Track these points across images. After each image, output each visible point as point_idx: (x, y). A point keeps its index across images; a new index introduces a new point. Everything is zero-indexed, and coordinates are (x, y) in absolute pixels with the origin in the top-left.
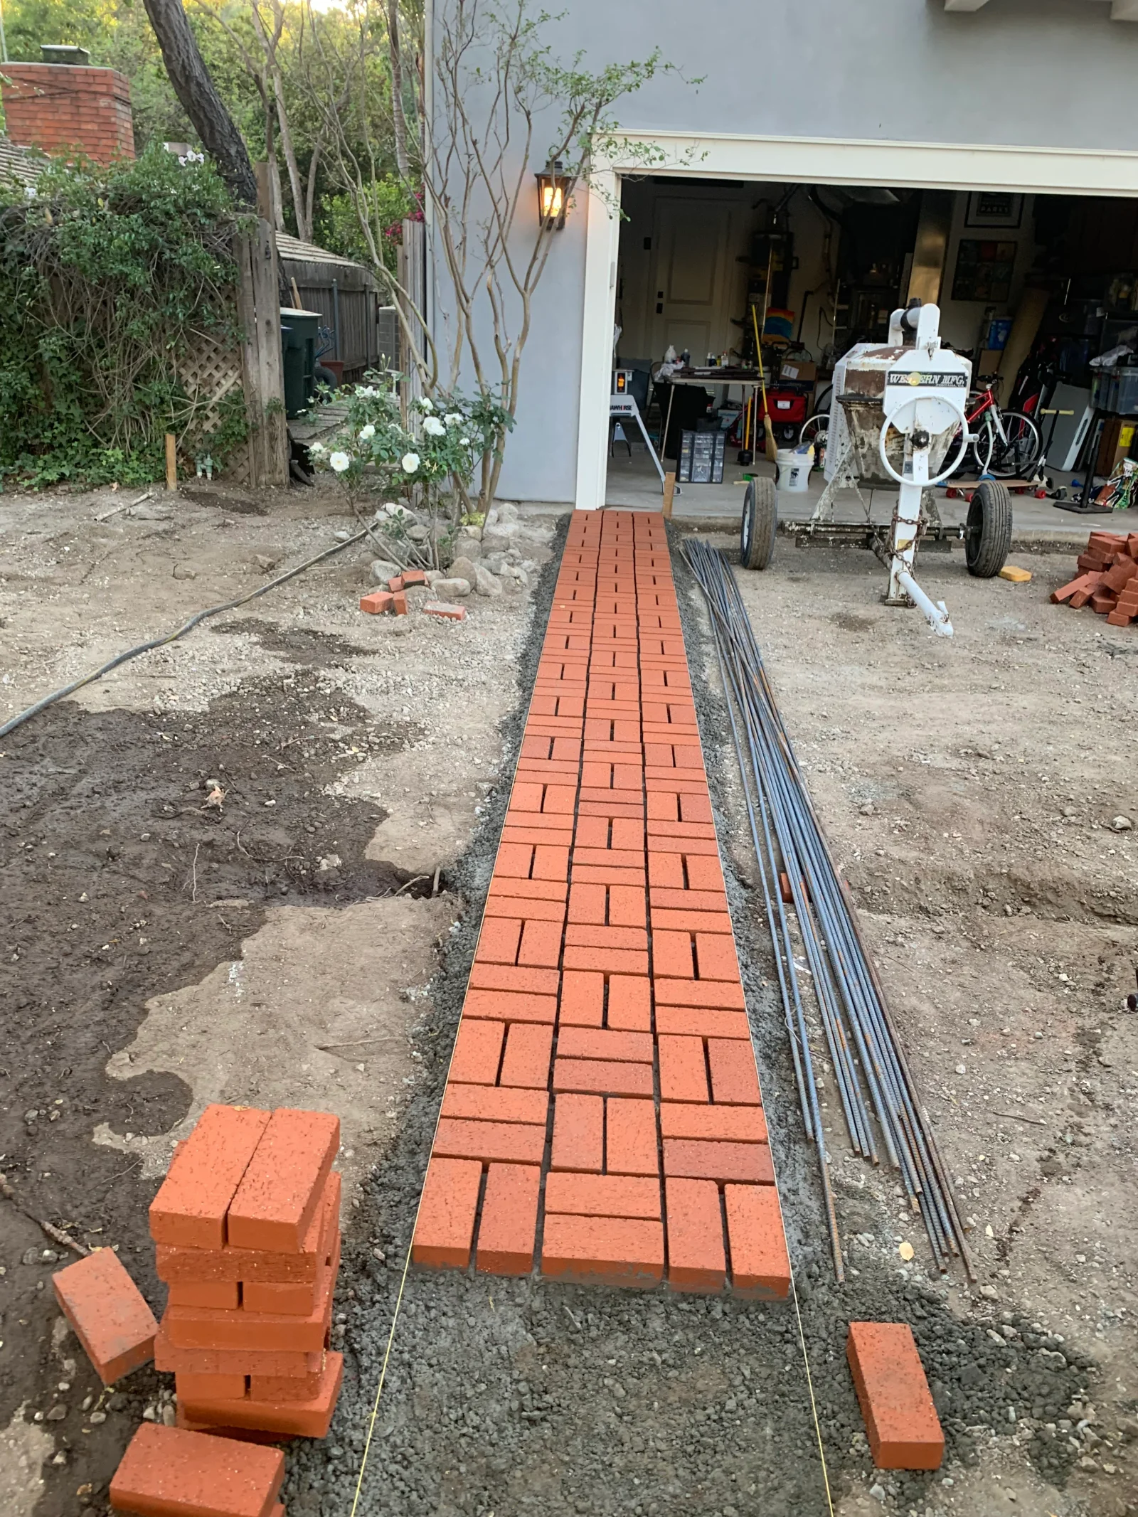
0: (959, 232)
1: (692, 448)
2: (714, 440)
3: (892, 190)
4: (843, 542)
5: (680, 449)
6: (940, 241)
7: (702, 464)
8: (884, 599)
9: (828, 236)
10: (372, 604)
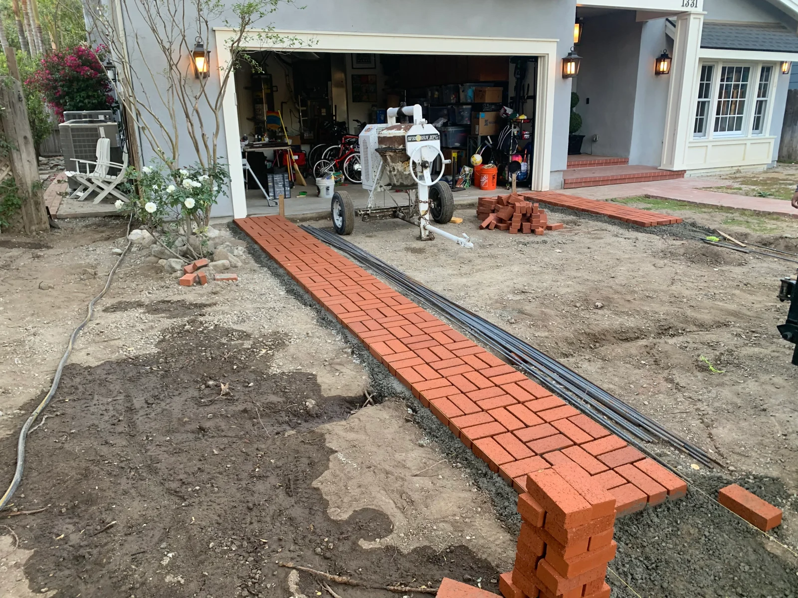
0: (350, 72)
1: (273, 182)
2: (283, 177)
3: (316, 53)
4: (383, 216)
5: (267, 183)
6: (343, 75)
7: (279, 189)
8: (420, 238)
9: (287, 75)
10: (189, 281)
